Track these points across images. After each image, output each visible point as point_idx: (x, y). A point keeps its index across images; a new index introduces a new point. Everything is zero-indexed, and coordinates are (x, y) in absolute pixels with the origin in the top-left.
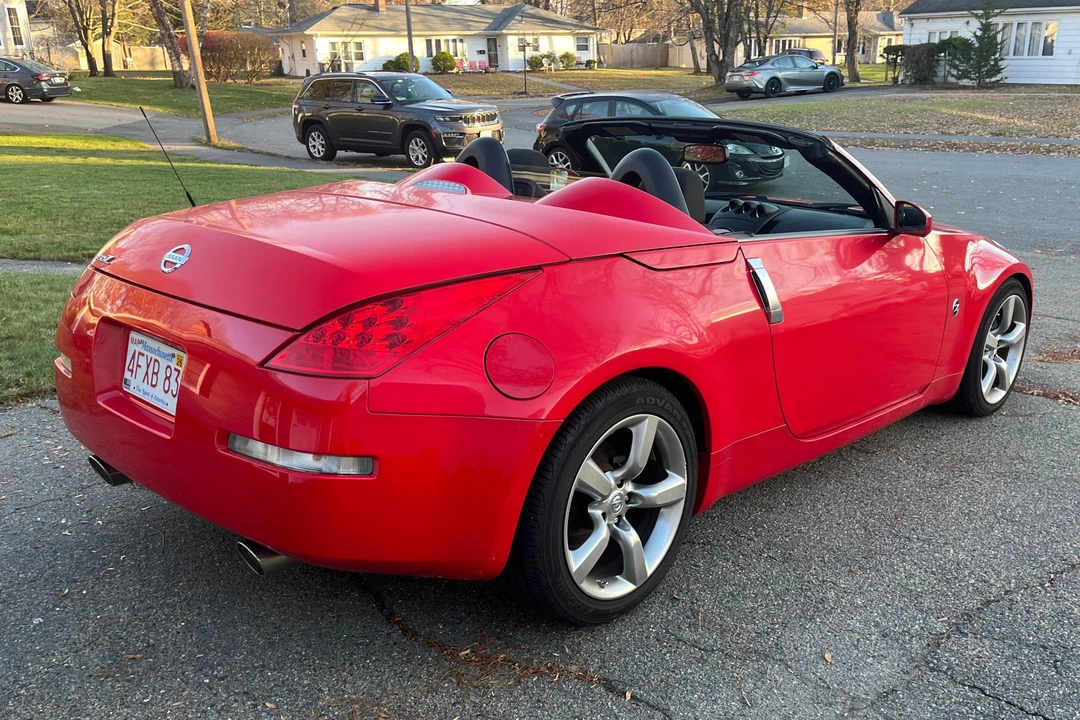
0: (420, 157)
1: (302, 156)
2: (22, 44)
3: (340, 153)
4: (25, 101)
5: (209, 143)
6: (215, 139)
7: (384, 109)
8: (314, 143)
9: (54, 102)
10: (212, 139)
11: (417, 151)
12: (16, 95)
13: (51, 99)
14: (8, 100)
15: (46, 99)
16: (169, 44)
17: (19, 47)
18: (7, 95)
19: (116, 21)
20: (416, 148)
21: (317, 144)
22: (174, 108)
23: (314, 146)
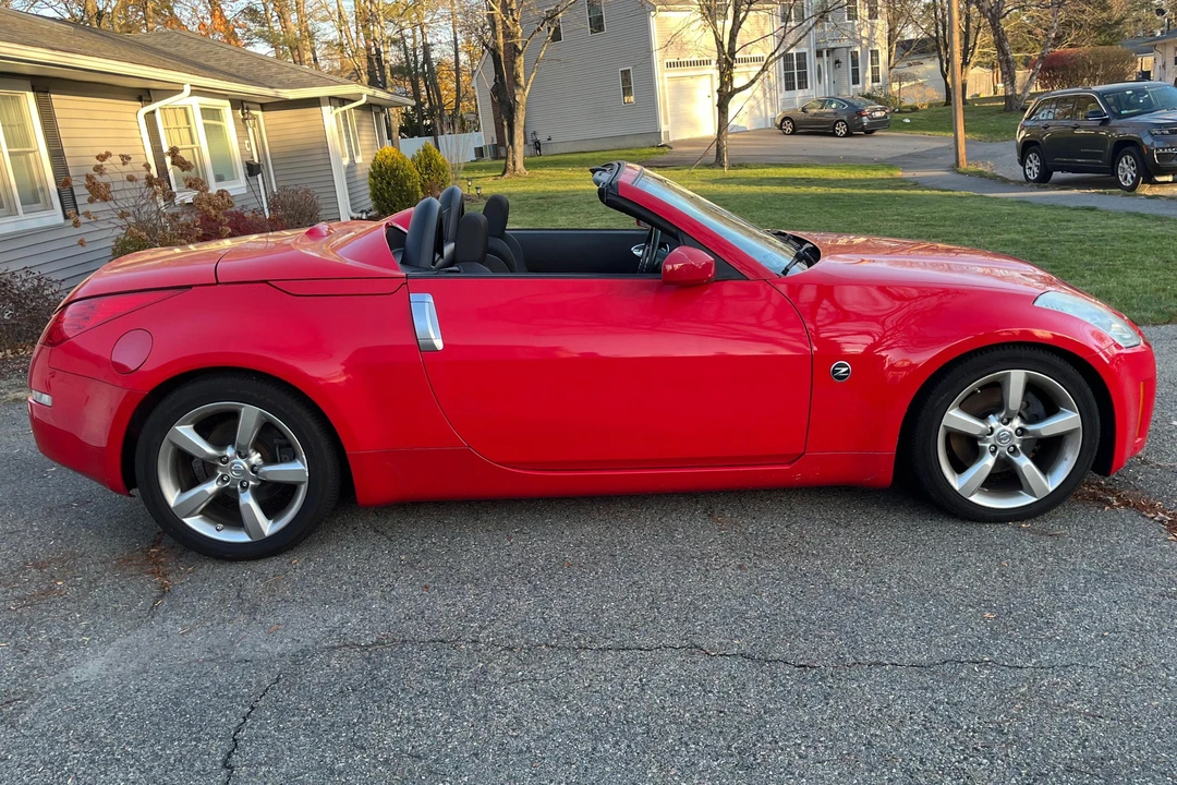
0: (1129, 176)
1: (1019, 179)
2: (878, 81)
3: (1057, 175)
4: (848, 134)
5: (955, 167)
6: (964, 165)
7: (1101, 124)
8: (1030, 165)
9: (876, 133)
10: (961, 164)
11: (1126, 170)
12: (841, 129)
13: (872, 132)
14: (834, 135)
15: (869, 132)
16: (1005, 70)
17: (876, 84)
18: (834, 129)
19: (977, 51)
20: (1126, 166)
21: (1034, 165)
22: (982, 133)
23: (1030, 168)
